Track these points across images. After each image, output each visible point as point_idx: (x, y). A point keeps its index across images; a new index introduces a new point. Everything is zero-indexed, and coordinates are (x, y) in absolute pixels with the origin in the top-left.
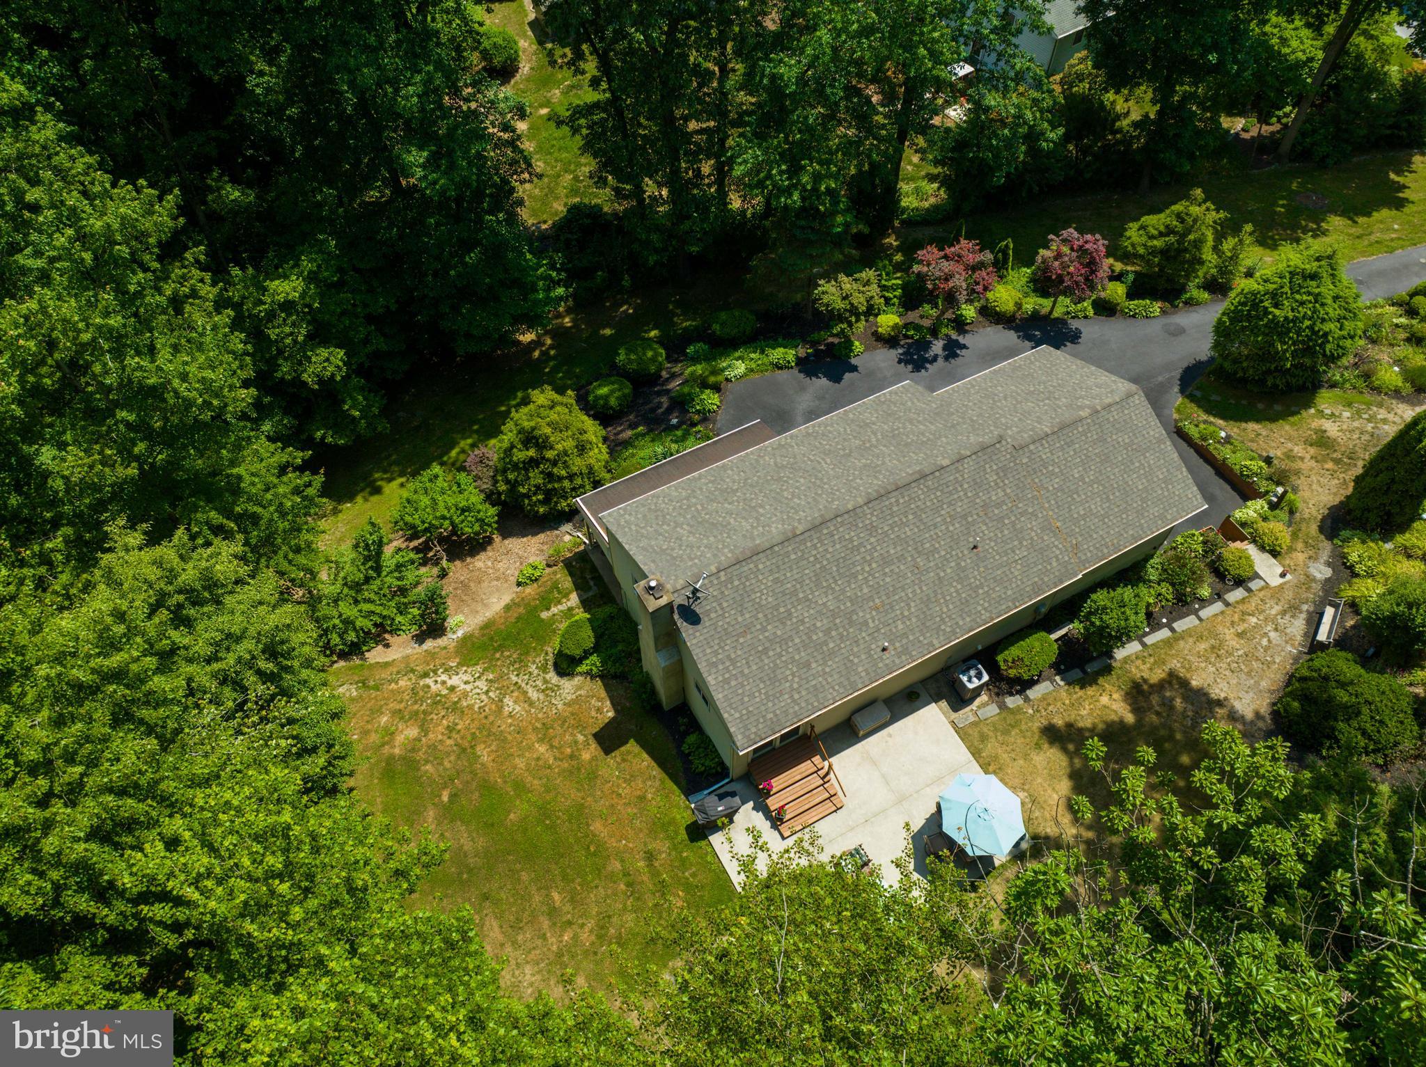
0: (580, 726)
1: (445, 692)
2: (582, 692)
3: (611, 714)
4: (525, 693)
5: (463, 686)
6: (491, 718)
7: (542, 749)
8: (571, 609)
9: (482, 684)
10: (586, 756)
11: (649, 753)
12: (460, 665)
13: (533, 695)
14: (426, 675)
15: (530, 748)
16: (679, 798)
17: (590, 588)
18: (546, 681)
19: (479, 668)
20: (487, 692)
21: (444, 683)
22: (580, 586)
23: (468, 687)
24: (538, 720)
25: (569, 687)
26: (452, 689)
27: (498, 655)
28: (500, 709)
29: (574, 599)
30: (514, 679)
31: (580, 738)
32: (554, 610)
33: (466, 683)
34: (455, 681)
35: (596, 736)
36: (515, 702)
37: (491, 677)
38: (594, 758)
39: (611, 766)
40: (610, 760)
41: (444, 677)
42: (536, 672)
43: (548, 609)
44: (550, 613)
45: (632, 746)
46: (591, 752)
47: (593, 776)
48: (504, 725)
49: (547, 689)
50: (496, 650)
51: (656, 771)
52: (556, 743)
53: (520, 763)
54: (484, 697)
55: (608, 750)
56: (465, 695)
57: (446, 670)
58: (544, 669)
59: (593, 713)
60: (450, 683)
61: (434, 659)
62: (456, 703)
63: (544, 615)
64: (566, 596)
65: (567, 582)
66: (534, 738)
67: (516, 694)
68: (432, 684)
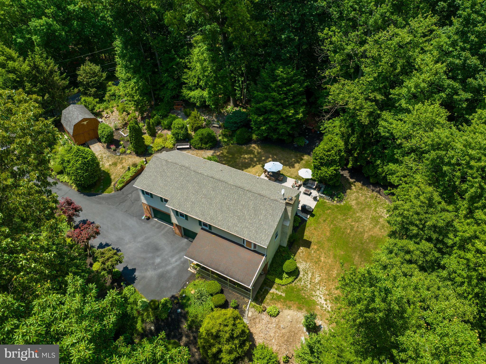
0: (309, 254)
1: (328, 301)
2: (301, 260)
3: (301, 248)
4: (311, 278)
5: (323, 298)
6: (325, 281)
7: (322, 259)
8: (276, 289)
9: (318, 293)
10: (316, 247)
11: (304, 233)
12: (318, 305)
13: (310, 275)
14: (328, 312)
15: (324, 262)
16: (308, 222)
17: (265, 290)
18: (304, 275)
19: (314, 298)
20: (319, 289)
21: (326, 304)
22: (267, 292)
23: (322, 296)
24: (316, 267)
25: (301, 266)
26: (326, 300)
27: (306, 297)
28: (320, 281)
29: (273, 291)
30: (309, 286)
31: (312, 252)
32: (280, 293)
33: (321, 298)
34: (323, 302)
35: (309, 248)
36: (315, 278)
37: (314, 293)
38: (315, 245)
39: (313, 240)
40: (312, 240)
41: (325, 306)
42: (303, 281)
43: (281, 295)
44: (282, 294)
45: (305, 238)
46: (313, 247)
47: (319, 242)
48: (323, 275)
49: (306, 273)
50: (305, 298)
51: (307, 229)
52: (318, 257)
53: (330, 261)
54: (321, 289)
55: (311, 242)
56: (324, 295)
57: (323, 307)
58: (300, 280)
59: (304, 253)
60: (325, 303)
61: (322, 314)
62: (329, 295)
63: (284, 295)
64: (273, 293)
65: (269, 296)
66: (321, 264)
67: (313, 281)
68: (329, 307)
